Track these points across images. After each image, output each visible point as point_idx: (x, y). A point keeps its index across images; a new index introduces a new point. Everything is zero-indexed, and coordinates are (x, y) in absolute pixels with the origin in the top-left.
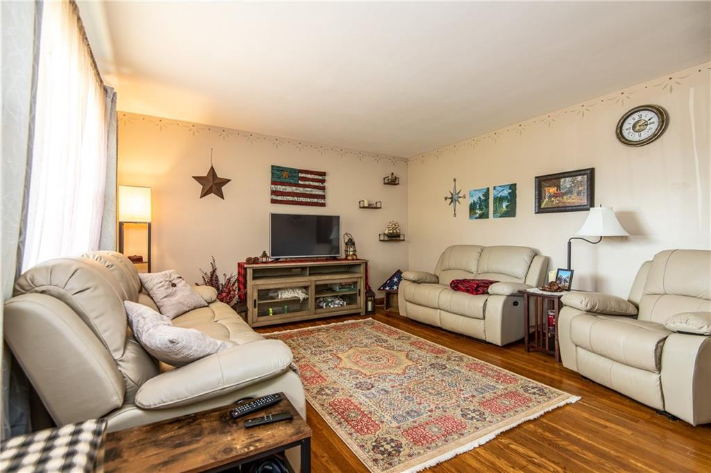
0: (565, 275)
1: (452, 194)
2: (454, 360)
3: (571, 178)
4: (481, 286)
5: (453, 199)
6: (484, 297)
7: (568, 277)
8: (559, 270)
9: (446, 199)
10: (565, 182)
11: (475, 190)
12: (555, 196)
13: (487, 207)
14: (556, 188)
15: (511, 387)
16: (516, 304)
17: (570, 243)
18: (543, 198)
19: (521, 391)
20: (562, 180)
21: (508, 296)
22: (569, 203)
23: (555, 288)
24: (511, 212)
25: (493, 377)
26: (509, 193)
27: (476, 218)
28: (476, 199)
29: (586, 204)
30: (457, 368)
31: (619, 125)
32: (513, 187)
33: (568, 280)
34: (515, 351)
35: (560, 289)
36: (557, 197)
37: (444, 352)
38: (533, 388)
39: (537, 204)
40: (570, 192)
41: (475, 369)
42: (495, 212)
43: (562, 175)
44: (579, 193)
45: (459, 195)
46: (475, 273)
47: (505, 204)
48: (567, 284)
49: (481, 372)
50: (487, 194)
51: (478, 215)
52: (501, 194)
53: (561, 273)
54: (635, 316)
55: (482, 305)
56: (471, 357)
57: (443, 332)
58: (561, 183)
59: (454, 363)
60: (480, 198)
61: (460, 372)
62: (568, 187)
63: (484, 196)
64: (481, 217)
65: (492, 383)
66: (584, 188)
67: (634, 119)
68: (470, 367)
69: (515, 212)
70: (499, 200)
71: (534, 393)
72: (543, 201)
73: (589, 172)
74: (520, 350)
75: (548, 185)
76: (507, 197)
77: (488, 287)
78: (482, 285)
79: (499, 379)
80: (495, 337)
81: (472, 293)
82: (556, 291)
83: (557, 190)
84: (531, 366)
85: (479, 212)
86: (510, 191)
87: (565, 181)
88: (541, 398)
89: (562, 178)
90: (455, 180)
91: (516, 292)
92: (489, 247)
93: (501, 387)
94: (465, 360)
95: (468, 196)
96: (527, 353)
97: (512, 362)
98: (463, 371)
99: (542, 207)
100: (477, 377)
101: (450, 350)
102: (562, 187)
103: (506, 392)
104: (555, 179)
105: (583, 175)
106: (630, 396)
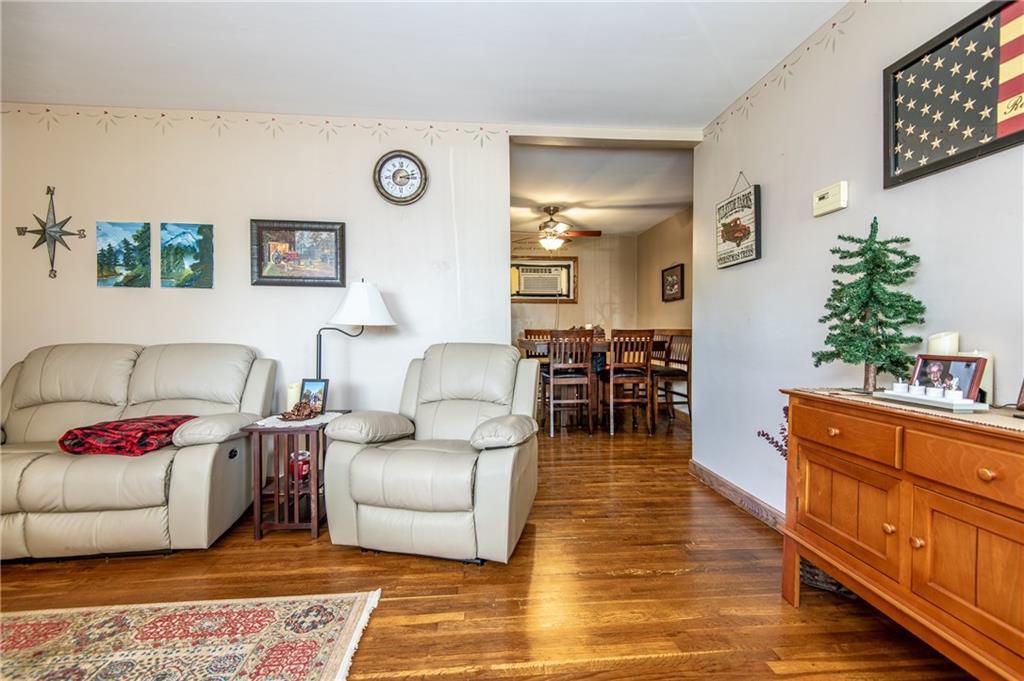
0: (315, 389)
1: (43, 224)
2: (101, 638)
3: (312, 233)
4: (153, 433)
5: (49, 235)
6: (165, 455)
7: (320, 392)
8: (304, 381)
9: (22, 231)
10: (302, 237)
11: (113, 224)
12: (286, 258)
13: (146, 263)
14: (288, 245)
15: (267, 636)
16: (233, 454)
17: (319, 337)
18: (266, 258)
19: (289, 634)
20: (298, 233)
21: (220, 443)
22: (309, 271)
23: (306, 413)
24: (202, 278)
25: (218, 633)
26: (198, 242)
27: (117, 285)
28: (116, 243)
29: (334, 276)
30: (117, 657)
31: (378, 169)
32: (206, 231)
33: (321, 396)
34: (234, 546)
35: (312, 414)
36: (289, 260)
37: (58, 626)
38: (307, 613)
39: (256, 269)
40: (309, 254)
41: (169, 635)
42: (166, 274)
43: (297, 226)
44: (324, 259)
45: (64, 229)
46: (123, 404)
47: (188, 262)
48: (319, 404)
49: (186, 634)
50: (144, 235)
51: (121, 278)
52: (179, 240)
53: (308, 387)
54: (412, 436)
55: (162, 474)
56: (145, 606)
57: (36, 567)
58: (297, 239)
59: (102, 645)
60: (125, 242)
61: (130, 664)
62: (308, 245)
63: (136, 238)
64: (130, 282)
65: (227, 650)
66: (330, 251)
67: (394, 166)
68: (153, 635)
69: (211, 280)
70: (173, 253)
71: (314, 626)
72: (266, 265)
73: (338, 227)
74: (243, 540)
75: (275, 238)
76: (194, 249)
77: (170, 433)
78: (157, 429)
79: (233, 633)
80: (195, 532)
81: (131, 452)
82: (308, 417)
83: (290, 249)
84: (277, 566)
85: (124, 272)
86: (201, 237)
87: (302, 235)
88: (329, 629)
89: (298, 229)
90: (50, 191)
91: (236, 431)
92: (151, 347)
93: (248, 648)
94: (132, 620)
95: (91, 233)
96: (258, 542)
97: (241, 574)
98: (138, 656)
99: (265, 273)
100: (182, 654)
101: (74, 611)
102: (297, 245)
103: (263, 654)
104: (286, 229)
105: (331, 230)
106: (435, 555)
